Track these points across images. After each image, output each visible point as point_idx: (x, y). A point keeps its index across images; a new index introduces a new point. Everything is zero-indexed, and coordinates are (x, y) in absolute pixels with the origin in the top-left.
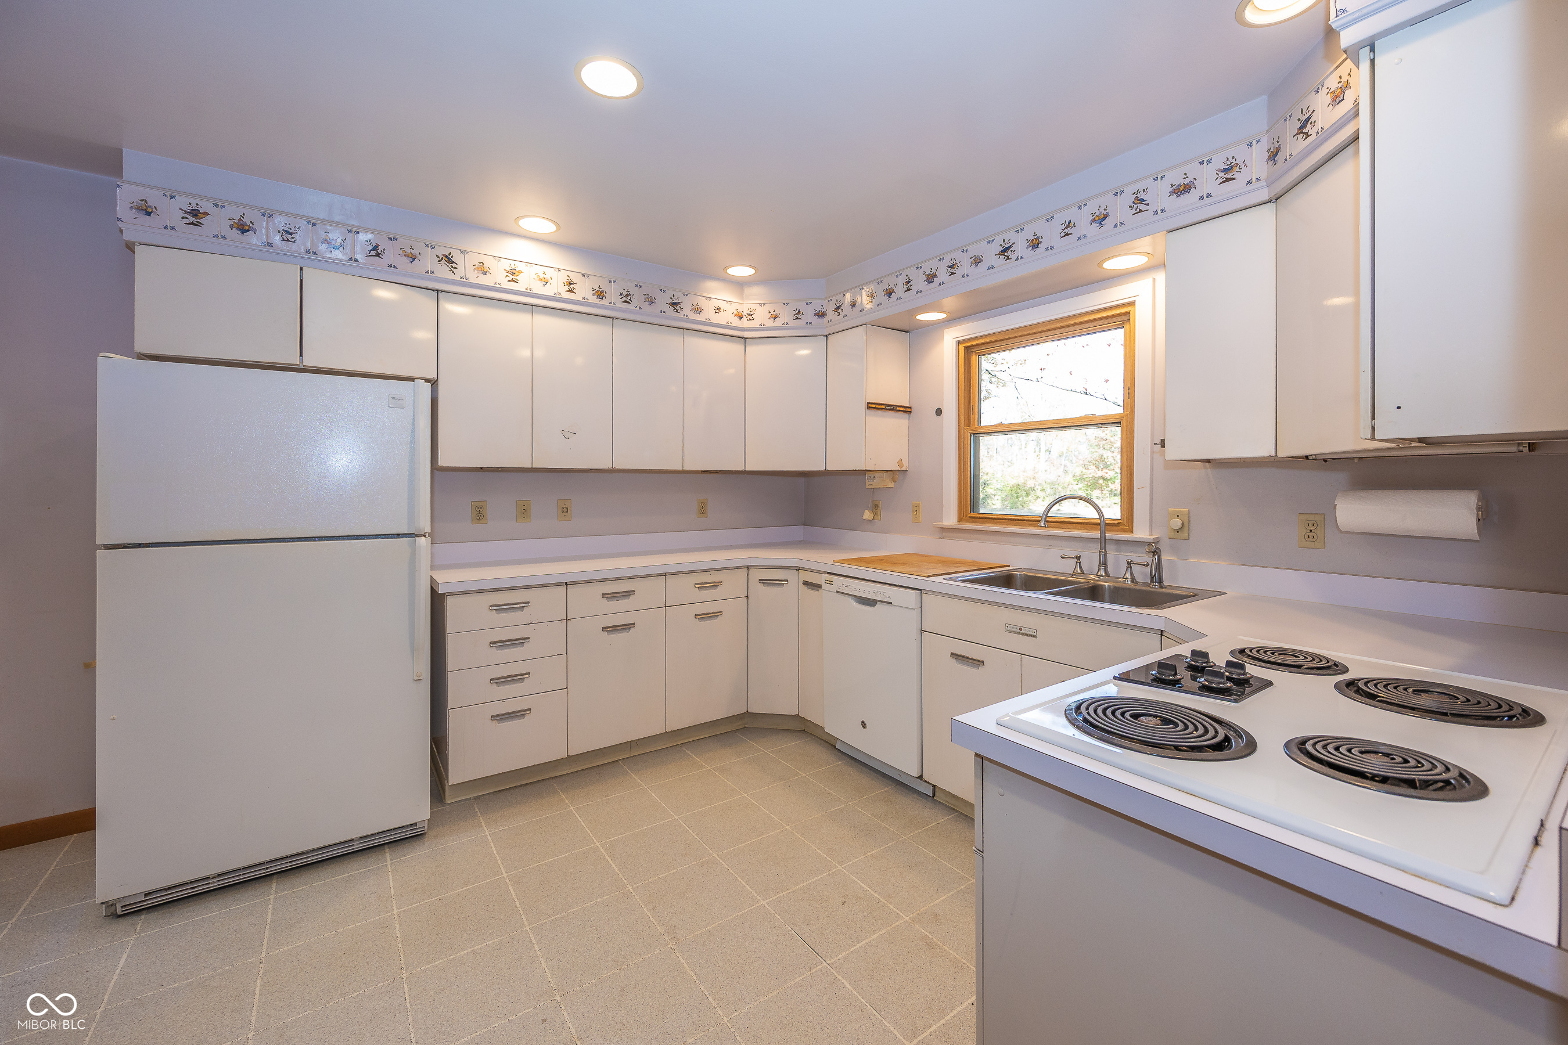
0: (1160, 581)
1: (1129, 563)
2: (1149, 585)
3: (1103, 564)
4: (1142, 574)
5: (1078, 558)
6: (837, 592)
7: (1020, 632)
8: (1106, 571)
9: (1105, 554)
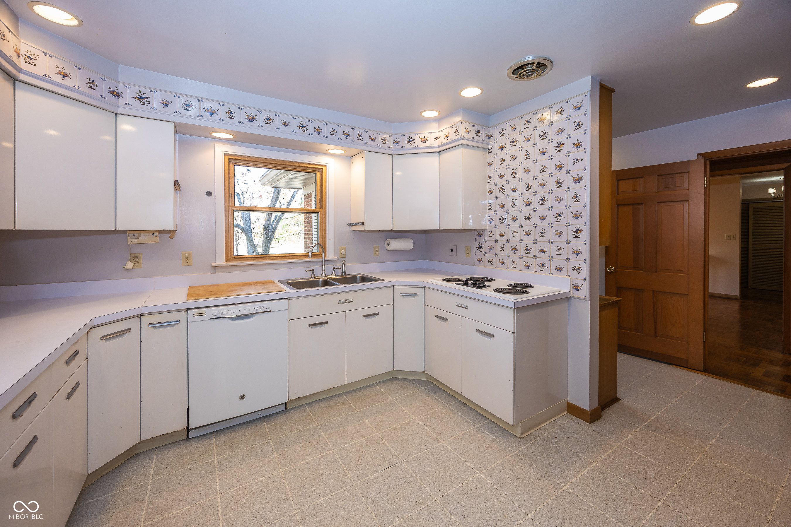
0: (345, 274)
1: (334, 269)
2: (341, 276)
3: (324, 270)
4: (339, 273)
5: (313, 270)
6: (211, 319)
7: (346, 302)
8: (325, 273)
9: (324, 267)
